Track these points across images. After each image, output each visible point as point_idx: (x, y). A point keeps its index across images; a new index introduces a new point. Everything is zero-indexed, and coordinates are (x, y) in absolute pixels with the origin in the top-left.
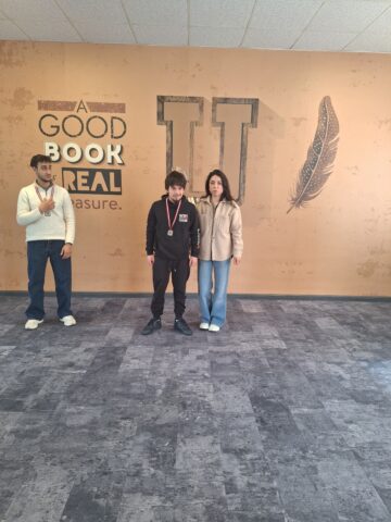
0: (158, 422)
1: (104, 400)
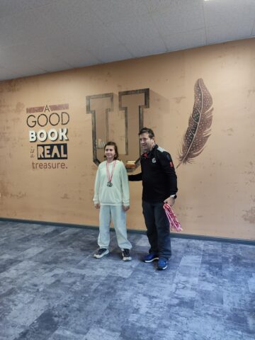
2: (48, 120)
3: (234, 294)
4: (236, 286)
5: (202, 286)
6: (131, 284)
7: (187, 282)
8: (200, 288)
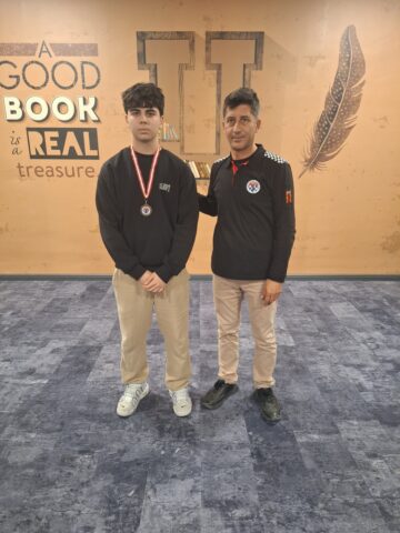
0: (125, 458)
1: (62, 424)
2: (50, 76)
5: (394, 340)
6: (311, 354)
7: (372, 338)
8: (396, 343)
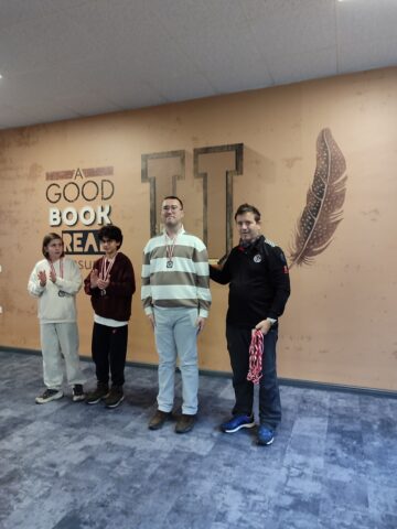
2: (81, 192)
3: (386, 489)
4: (387, 474)
5: (330, 472)
6: (212, 468)
7: (305, 464)
8: (329, 477)
